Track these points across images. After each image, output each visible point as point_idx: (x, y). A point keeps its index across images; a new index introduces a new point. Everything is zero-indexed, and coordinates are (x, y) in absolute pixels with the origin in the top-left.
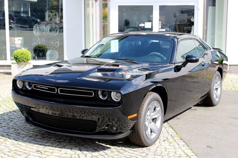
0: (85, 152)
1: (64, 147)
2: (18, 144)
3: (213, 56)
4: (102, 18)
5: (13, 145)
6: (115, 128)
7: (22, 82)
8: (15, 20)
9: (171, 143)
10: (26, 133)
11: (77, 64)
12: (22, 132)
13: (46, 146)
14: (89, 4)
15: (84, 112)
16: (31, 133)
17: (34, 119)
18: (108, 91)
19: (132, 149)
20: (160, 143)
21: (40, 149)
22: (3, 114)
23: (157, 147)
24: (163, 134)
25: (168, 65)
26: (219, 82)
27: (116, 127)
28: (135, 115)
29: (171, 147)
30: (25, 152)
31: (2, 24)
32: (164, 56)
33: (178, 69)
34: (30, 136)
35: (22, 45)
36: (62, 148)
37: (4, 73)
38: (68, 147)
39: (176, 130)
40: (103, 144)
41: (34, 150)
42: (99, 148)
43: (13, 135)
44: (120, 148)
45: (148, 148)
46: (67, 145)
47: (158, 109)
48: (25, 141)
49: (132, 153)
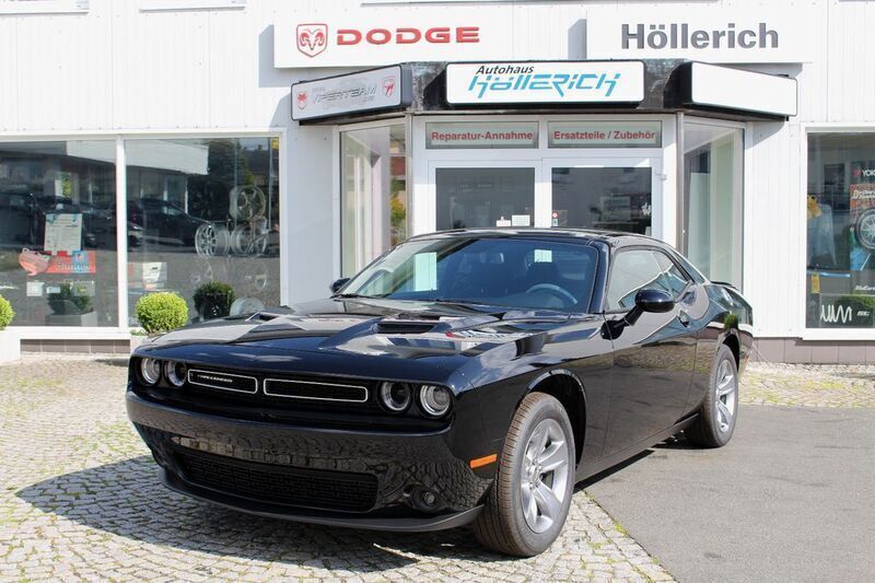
0: (342, 573)
1: (279, 558)
2: (142, 548)
3: (711, 302)
4: (390, 219)
5: (126, 551)
6: (431, 499)
7: (158, 365)
8: (145, 224)
9: (598, 546)
10: (168, 520)
11: (318, 314)
12: (155, 518)
13: (226, 554)
14: (352, 182)
15: (338, 450)
16: (182, 518)
17: (190, 474)
18: (410, 385)
19: (483, 564)
20: (564, 546)
21: (206, 563)
22: (103, 467)
23: (558, 559)
24: (572, 522)
25: (585, 315)
26: (730, 378)
27: (435, 493)
28: (492, 458)
29: (599, 558)
30: (160, 569)
31: (109, 230)
32: (572, 294)
33: (612, 330)
34: (180, 529)
35: (163, 285)
36: (271, 560)
37: (108, 362)
38: (291, 558)
39: (612, 511)
40: (394, 551)
41: (189, 567)
42: (382, 561)
43: (128, 525)
44: (448, 561)
45: (529, 560)
46: (286, 553)
47: (559, 444)
48: (164, 542)
49: (484, 576)
